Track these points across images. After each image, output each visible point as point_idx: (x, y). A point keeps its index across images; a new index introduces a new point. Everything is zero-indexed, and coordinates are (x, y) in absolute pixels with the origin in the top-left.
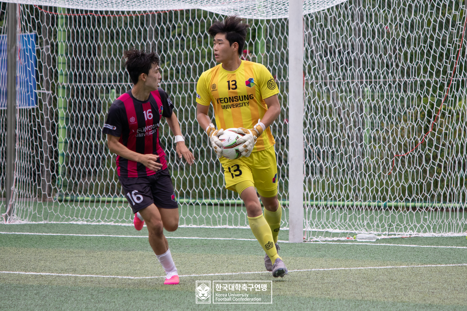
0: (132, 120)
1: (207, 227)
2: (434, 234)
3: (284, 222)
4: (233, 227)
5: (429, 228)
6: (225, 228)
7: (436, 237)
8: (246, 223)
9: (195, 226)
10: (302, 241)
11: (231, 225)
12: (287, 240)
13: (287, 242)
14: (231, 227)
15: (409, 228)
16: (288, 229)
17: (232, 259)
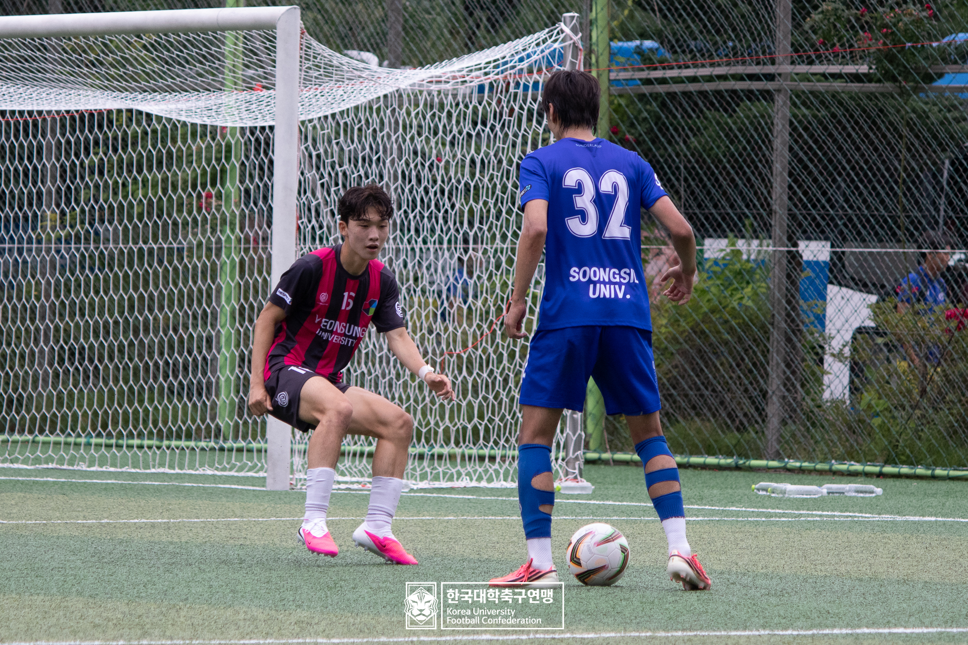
0: (323, 297)
1: (133, 470)
2: (504, 483)
3: (259, 465)
4: (177, 471)
5: (497, 477)
6: (163, 473)
7: (506, 489)
8: (197, 466)
9: (112, 469)
10: (288, 488)
11: (174, 469)
12: (263, 486)
13: (264, 489)
14: (172, 471)
15: (464, 474)
16: (265, 475)
17: (169, 504)
